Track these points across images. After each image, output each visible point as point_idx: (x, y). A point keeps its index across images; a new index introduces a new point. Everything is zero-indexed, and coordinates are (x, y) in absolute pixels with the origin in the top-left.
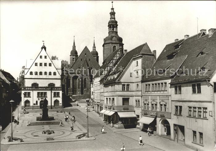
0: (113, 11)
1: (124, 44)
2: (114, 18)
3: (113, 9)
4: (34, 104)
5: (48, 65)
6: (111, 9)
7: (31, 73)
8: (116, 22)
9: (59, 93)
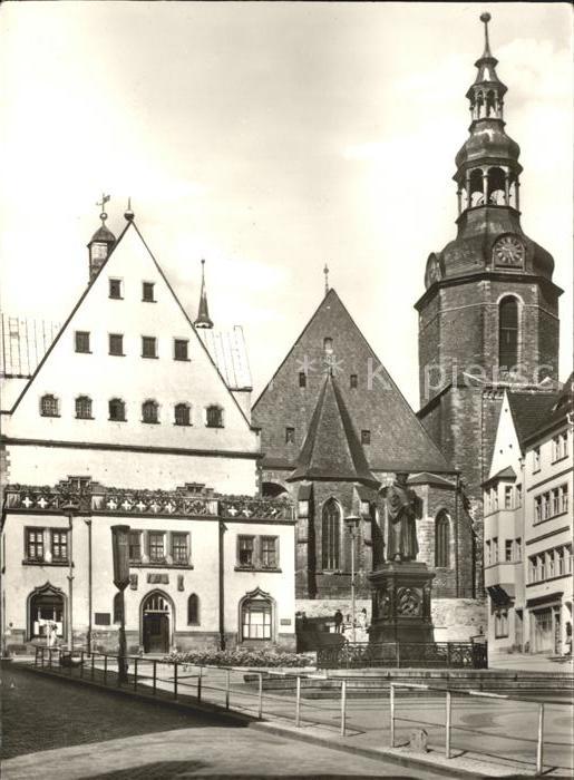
0: (493, 74)
1: (561, 292)
2: (501, 124)
3: (487, 62)
4: (102, 619)
5: (165, 349)
6: (479, 64)
7: (49, 406)
8: (513, 150)
9: (271, 539)
